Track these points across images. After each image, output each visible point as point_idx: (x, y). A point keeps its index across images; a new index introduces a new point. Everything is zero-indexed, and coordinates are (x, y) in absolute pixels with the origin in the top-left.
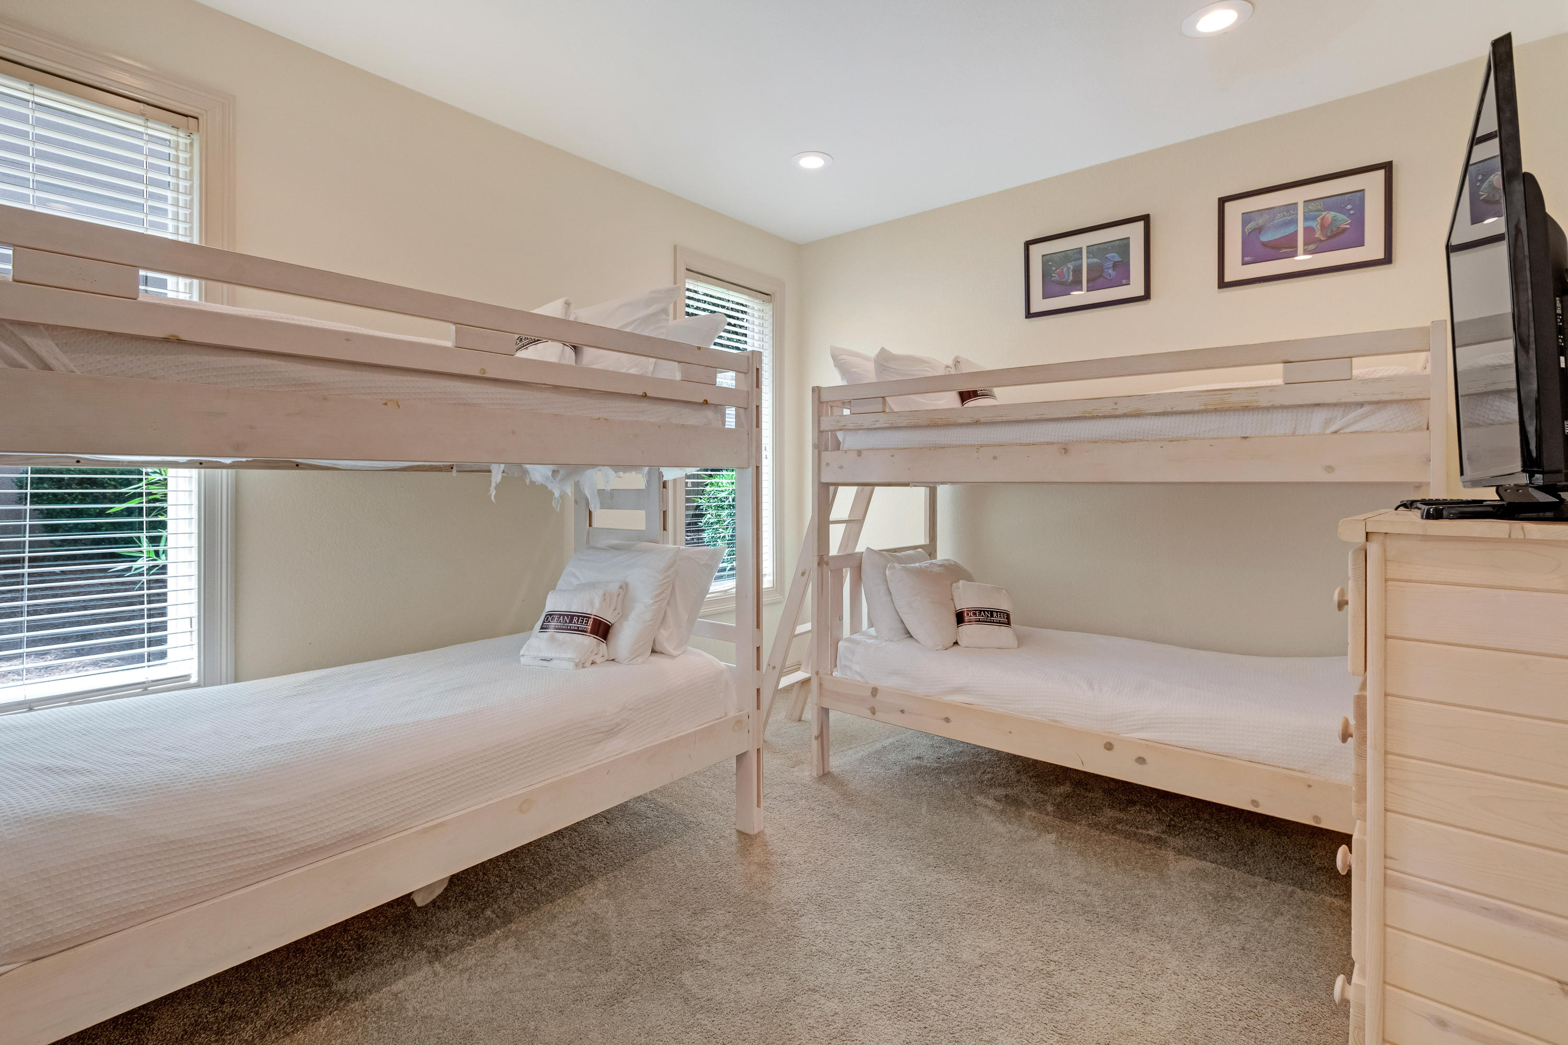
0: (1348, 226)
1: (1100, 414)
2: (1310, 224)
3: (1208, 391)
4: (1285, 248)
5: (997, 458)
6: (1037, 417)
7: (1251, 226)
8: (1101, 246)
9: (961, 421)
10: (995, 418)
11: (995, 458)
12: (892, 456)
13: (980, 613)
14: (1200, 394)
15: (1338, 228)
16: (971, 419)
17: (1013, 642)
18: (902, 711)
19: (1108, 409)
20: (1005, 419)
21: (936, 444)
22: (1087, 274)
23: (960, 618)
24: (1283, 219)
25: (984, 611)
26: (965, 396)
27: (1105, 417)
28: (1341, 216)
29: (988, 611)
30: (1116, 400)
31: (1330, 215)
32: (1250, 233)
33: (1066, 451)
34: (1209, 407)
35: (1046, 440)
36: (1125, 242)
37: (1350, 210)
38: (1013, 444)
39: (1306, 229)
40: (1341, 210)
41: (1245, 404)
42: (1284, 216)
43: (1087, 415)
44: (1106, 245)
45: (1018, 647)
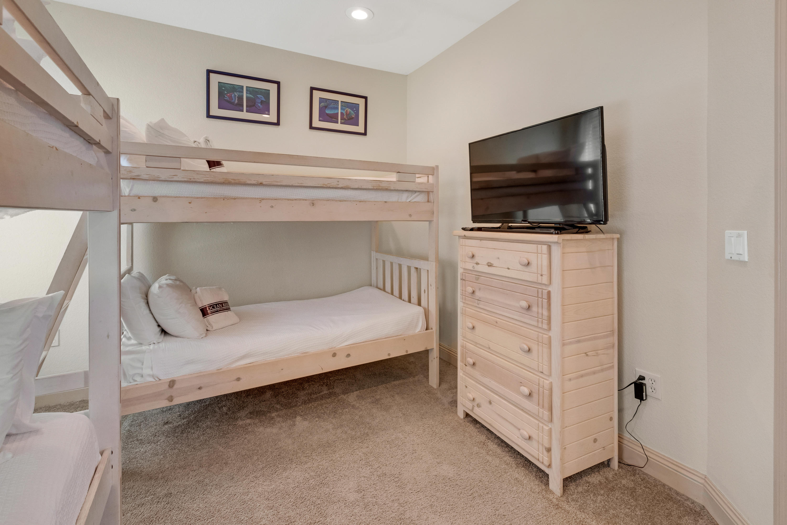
0: (354, 117)
1: (331, 186)
2: (342, 111)
3: (374, 180)
4: (333, 118)
5: (273, 207)
6: (298, 185)
7: (323, 104)
8: (254, 89)
9: (249, 182)
10: (273, 183)
11: (272, 207)
12: (190, 203)
13: (217, 306)
14: (372, 181)
15: (351, 116)
16: (256, 182)
17: (236, 319)
18: (200, 388)
19: (334, 184)
20: (279, 184)
21: (226, 196)
22: (246, 102)
23: (204, 312)
24: (334, 106)
25: (218, 304)
26: (212, 164)
27: (333, 188)
28: (352, 112)
29: (220, 304)
30: (339, 180)
31: (349, 110)
32: (322, 107)
33: (313, 204)
34: (375, 188)
35: (302, 198)
36: (267, 91)
37: (355, 110)
38: (283, 199)
39: (341, 113)
40: (352, 109)
41: (386, 188)
42: (334, 105)
43: (324, 186)
44: (257, 90)
45: (240, 321)
